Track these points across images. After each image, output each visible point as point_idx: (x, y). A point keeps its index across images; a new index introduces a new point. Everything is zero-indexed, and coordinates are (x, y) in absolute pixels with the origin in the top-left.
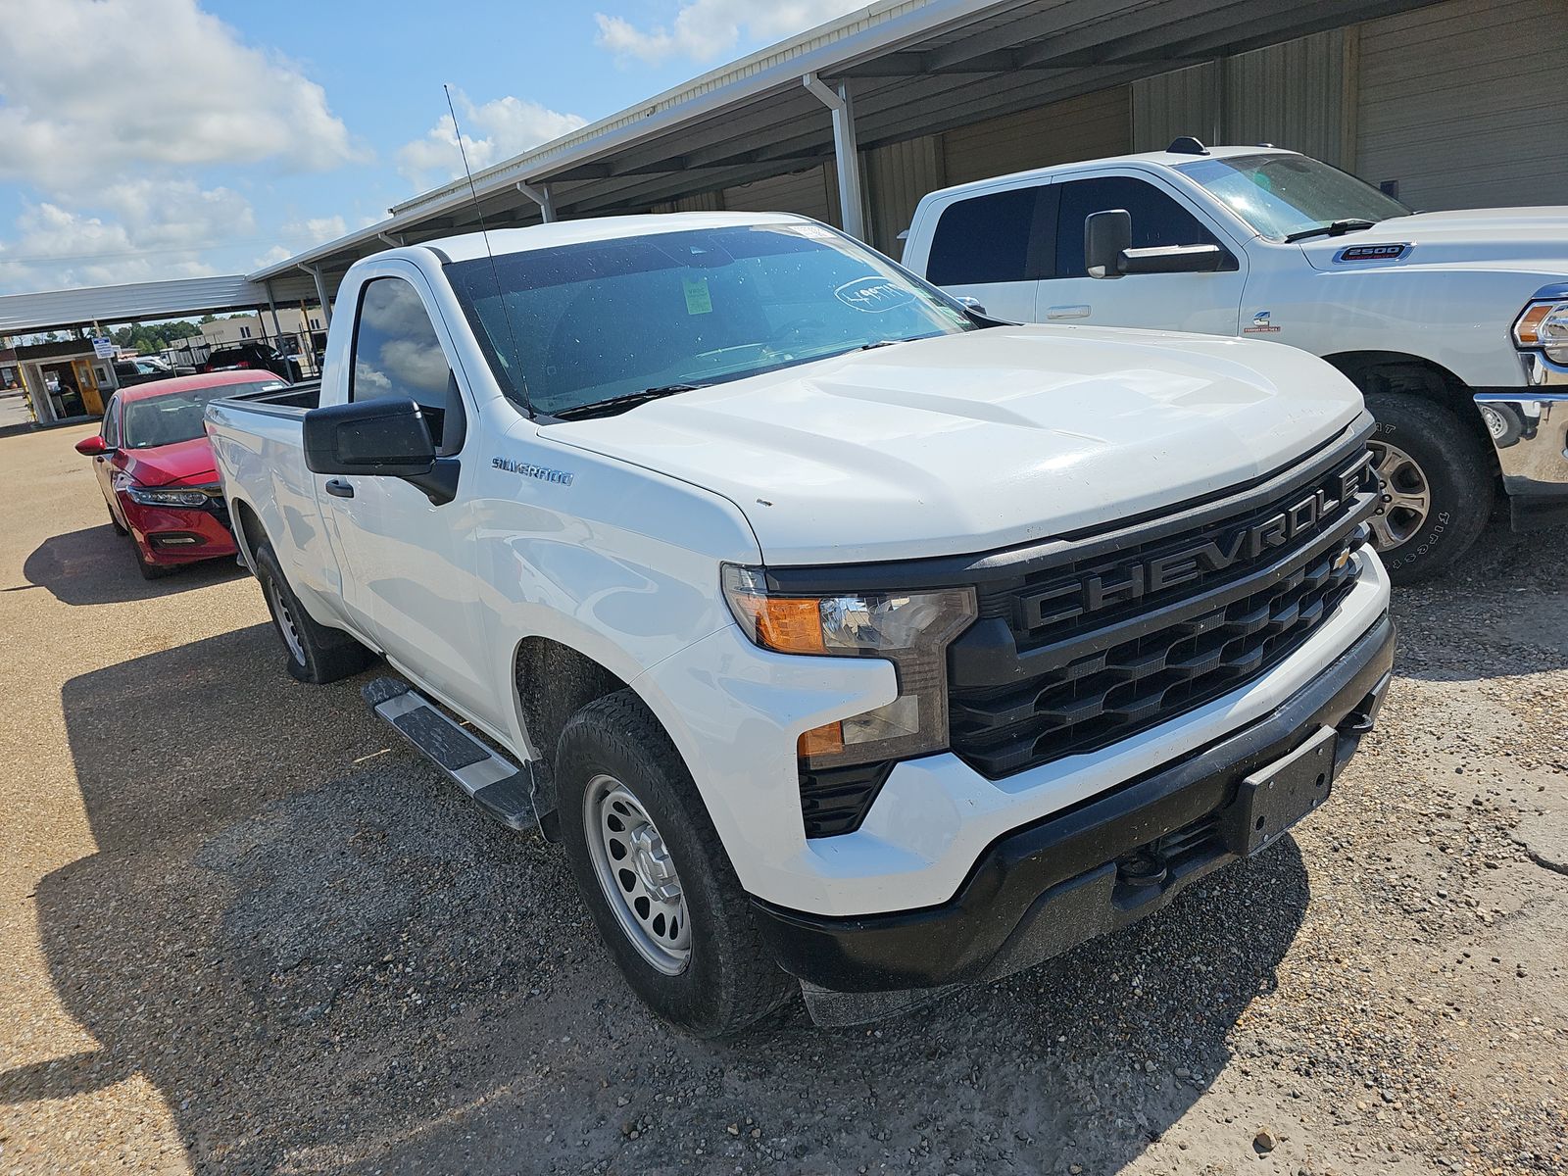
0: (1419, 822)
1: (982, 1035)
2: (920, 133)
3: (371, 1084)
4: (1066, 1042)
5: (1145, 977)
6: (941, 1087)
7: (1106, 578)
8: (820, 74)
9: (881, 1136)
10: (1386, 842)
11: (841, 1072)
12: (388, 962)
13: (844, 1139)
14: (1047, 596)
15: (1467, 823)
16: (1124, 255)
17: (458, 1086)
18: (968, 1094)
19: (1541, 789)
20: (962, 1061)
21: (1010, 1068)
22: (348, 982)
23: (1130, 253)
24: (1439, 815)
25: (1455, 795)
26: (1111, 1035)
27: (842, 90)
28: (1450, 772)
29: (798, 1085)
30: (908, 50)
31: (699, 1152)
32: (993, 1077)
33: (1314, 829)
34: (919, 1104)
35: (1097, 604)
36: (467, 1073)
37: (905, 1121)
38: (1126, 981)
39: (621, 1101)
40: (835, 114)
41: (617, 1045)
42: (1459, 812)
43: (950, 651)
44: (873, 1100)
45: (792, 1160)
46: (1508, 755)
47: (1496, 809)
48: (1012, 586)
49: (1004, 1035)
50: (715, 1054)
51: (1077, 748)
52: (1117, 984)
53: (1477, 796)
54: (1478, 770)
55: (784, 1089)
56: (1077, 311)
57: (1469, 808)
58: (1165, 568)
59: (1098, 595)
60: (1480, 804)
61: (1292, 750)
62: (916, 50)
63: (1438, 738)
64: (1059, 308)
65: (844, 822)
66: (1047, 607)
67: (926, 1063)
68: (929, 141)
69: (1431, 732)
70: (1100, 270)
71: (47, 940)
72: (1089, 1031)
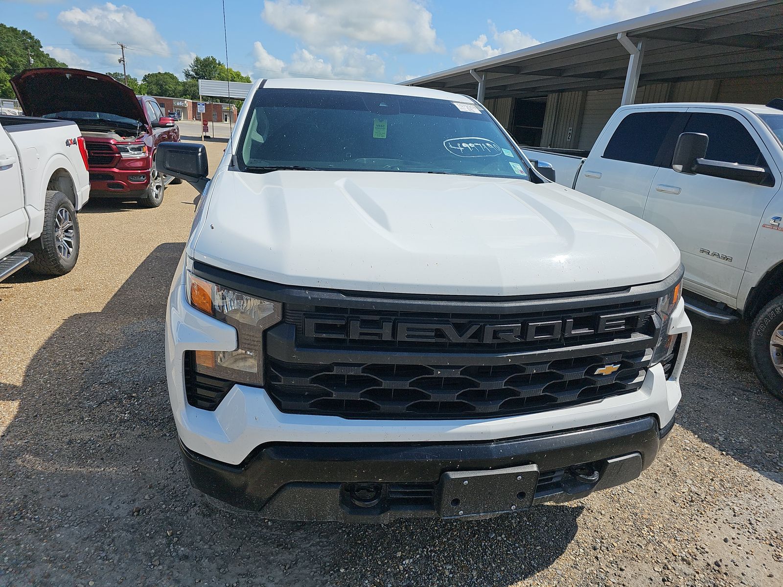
0: (666, 558)
1: (313, 548)
2: (706, 77)
3: (76, 442)
4: (343, 573)
5: (414, 562)
6: (270, 563)
7: (364, 323)
8: (628, 34)
9: (221, 571)
10: (632, 559)
11: (238, 532)
12: (133, 397)
13: (205, 562)
14: (320, 321)
15: (698, 573)
16: (697, 161)
17: (102, 459)
18: (278, 573)
19: (771, 576)
20: (291, 556)
21: (307, 571)
22: (114, 398)
23: (702, 161)
24: (683, 560)
25: (707, 553)
26: (367, 582)
27: (640, 45)
28: (719, 538)
29: (214, 528)
30: (683, 26)
31: (148, 535)
32: (297, 571)
33: (595, 531)
34: (252, 565)
35: (355, 336)
36: (111, 454)
37: (239, 570)
38: (402, 558)
39: (146, 497)
40: (632, 57)
41: (171, 472)
42: (700, 563)
43: (265, 333)
44: (235, 552)
45: (177, 560)
46: (771, 545)
47: (726, 574)
48: (305, 309)
49: (322, 554)
50: (200, 496)
51: (341, 413)
52: (396, 558)
53: (721, 560)
54: (739, 546)
55: (208, 527)
56: (674, 190)
57: (709, 565)
58: (409, 329)
59: (356, 331)
60: (719, 566)
61: (492, 469)
62: (685, 27)
63: (735, 516)
64: (664, 185)
65: (207, 404)
66: (319, 328)
67: (274, 548)
68: (711, 83)
69: (734, 510)
70: (679, 167)
71: (50, 338)
72: (359, 574)
